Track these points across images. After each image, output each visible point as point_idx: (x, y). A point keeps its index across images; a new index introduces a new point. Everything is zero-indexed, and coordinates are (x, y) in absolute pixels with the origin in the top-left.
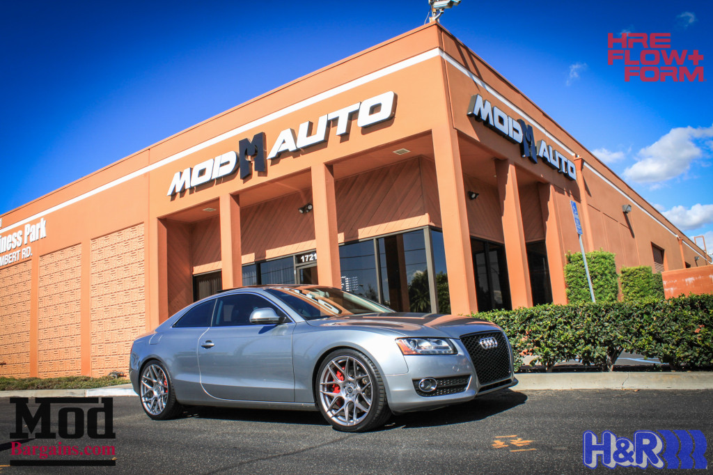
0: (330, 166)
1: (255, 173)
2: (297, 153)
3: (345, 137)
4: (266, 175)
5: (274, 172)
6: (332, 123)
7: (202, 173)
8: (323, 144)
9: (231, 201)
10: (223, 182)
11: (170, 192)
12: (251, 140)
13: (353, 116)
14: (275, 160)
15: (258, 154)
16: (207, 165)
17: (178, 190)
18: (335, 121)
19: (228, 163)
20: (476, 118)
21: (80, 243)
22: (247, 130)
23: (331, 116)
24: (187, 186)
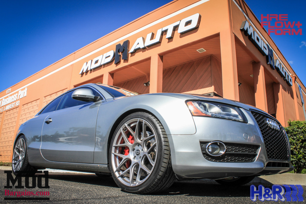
0: (161, 56)
1: (122, 61)
2: (144, 49)
3: (170, 39)
4: (128, 62)
5: (132, 60)
6: (164, 33)
7: (97, 62)
8: (158, 44)
9: (109, 76)
10: (106, 67)
11: (81, 73)
12: (122, 44)
13: (176, 28)
14: (133, 53)
15: (124, 51)
16: (99, 58)
17: (84, 71)
18: (166, 31)
19: (109, 56)
20: (245, 32)
21: (39, 99)
22: (120, 40)
23: (164, 29)
24: (89, 69)
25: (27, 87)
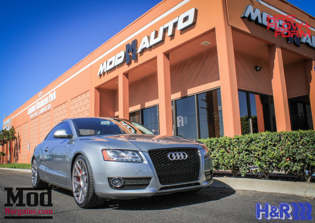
0: (167, 54)
1: (133, 61)
3: (172, 36)
4: (137, 62)
7: (111, 63)
8: (162, 42)
9: (123, 77)
10: (120, 67)
11: (98, 75)
14: (141, 53)
15: (133, 51)
16: (113, 59)
17: (101, 73)
19: (121, 57)
21: (67, 102)
22: (129, 39)
23: (165, 26)
24: (105, 71)
25: (56, 90)
